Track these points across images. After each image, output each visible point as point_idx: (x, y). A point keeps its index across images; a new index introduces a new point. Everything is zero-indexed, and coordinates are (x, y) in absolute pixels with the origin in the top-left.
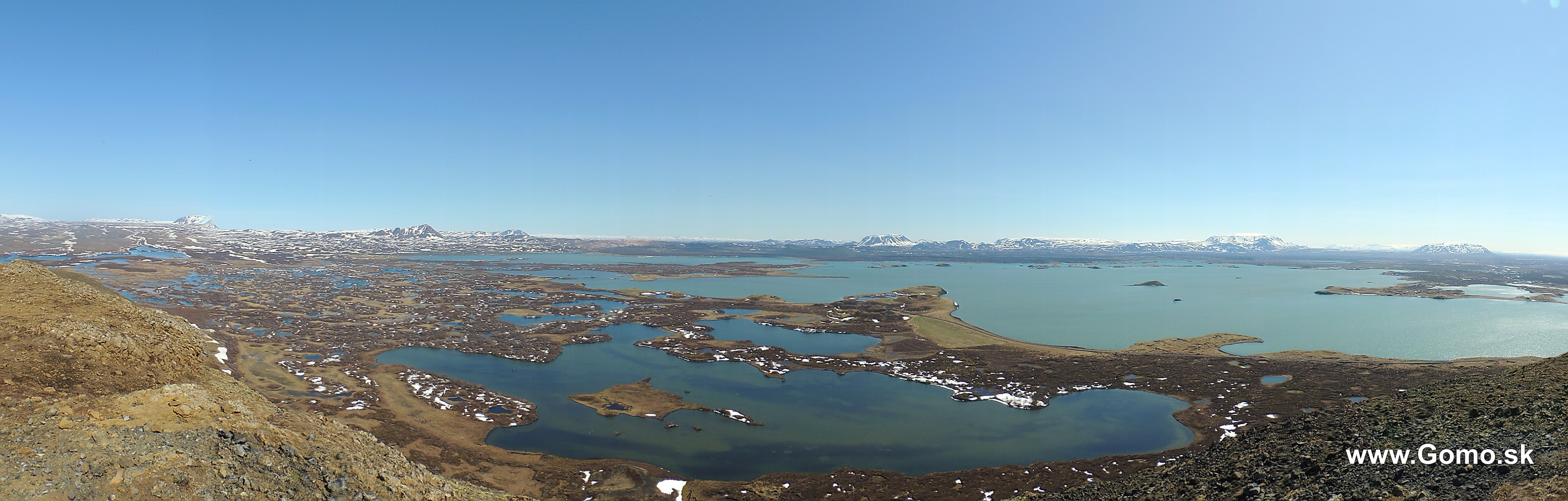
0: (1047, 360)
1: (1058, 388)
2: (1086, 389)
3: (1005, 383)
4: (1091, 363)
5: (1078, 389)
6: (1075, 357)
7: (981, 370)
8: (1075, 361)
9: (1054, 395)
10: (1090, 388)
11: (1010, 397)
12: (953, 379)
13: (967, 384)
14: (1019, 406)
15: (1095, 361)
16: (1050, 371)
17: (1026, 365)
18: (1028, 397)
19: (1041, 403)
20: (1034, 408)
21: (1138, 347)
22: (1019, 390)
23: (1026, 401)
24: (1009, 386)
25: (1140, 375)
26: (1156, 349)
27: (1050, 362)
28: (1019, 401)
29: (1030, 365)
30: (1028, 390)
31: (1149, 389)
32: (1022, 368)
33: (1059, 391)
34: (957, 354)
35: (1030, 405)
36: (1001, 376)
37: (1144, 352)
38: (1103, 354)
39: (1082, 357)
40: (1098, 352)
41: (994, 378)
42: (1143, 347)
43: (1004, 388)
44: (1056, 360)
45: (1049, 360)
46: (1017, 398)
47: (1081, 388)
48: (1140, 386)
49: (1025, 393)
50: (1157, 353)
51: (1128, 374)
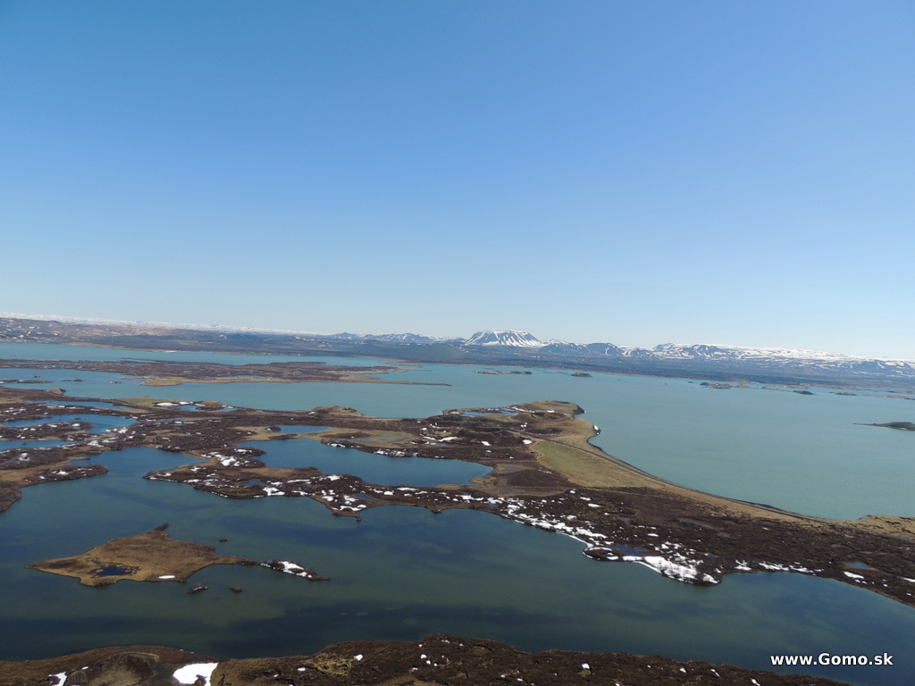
0: (721, 519)
1: (737, 562)
2: (781, 570)
3: (659, 542)
4: (790, 533)
5: (766, 566)
6: (766, 520)
7: (626, 520)
8: (766, 526)
9: (730, 569)
10: (786, 569)
11: (665, 563)
12: (586, 527)
13: (605, 537)
14: (677, 576)
15: (796, 530)
16: (727, 536)
17: (691, 521)
18: (691, 566)
19: (709, 578)
20: (698, 582)
21: (872, 522)
22: (678, 555)
23: (687, 572)
24: (664, 546)
25: (873, 566)
26: (903, 530)
27: (727, 522)
28: (678, 569)
29: (697, 523)
30: (691, 557)
31: (887, 591)
32: (684, 524)
33: (738, 565)
34: (595, 494)
35: (693, 577)
36: (654, 532)
37: (880, 532)
38: (812, 523)
39: (777, 522)
40: (802, 519)
41: (643, 534)
42: (878, 523)
43: (657, 549)
44: (736, 520)
45: (724, 518)
46: (674, 566)
47: (772, 567)
48: (872, 582)
49: (686, 560)
50: (904, 536)
51: (853, 560)
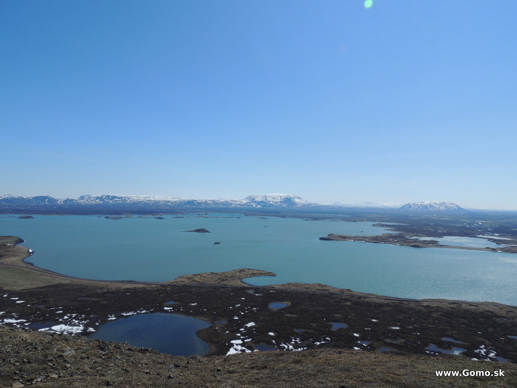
0: (104, 293)
1: (109, 316)
2: (133, 315)
3: (62, 316)
4: (140, 294)
5: (125, 314)
6: (129, 289)
8: (128, 293)
9: (105, 321)
10: (136, 313)
11: (63, 327)
12: (12, 317)
13: (25, 321)
14: (71, 333)
15: (144, 291)
16: (105, 302)
17: (85, 298)
18: (81, 325)
19: (91, 329)
20: (85, 333)
21: (180, 279)
22: (74, 320)
23: (78, 329)
24: (66, 317)
25: (178, 301)
26: (193, 281)
27: (107, 295)
28: (72, 329)
29: (88, 299)
30: (82, 320)
31: (183, 313)
32: (81, 301)
33: (109, 318)
35: (80, 332)
36: (60, 310)
37: (183, 283)
38: (152, 286)
39: (134, 289)
40: (147, 284)
42: (183, 280)
43: (60, 320)
44: (112, 293)
45: (106, 293)
46: (71, 327)
47: (128, 314)
48: (176, 310)
49: (79, 322)
50: (194, 284)
51: (169, 300)
